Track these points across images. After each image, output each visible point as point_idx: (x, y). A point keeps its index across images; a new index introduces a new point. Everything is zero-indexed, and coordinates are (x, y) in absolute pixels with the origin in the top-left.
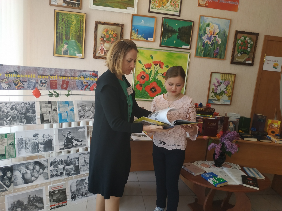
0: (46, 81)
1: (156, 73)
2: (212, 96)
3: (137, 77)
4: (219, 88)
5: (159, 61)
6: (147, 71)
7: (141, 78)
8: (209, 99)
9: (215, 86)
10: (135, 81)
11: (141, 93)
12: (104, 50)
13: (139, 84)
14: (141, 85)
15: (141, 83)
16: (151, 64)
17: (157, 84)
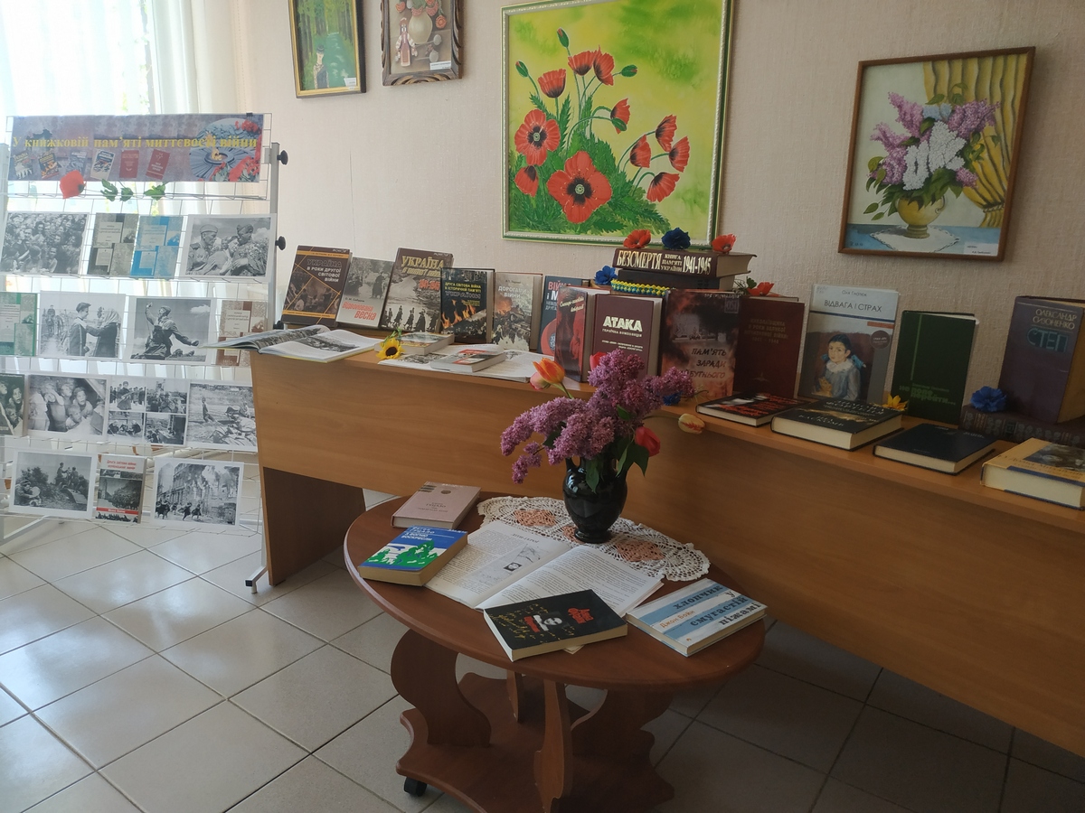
0: (112, 155)
1: (587, 112)
2: (873, 208)
3: (517, 137)
4: (913, 154)
5: (592, 50)
6: (551, 106)
7: (531, 139)
8: (855, 226)
9: (889, 145)
10: (509, 156)
11: (535, 206)
12: (410, 47)
13: (526, 170)
14: (531, 172)
15: (533, 164)
16: (562, 72)
17: (592, 159)
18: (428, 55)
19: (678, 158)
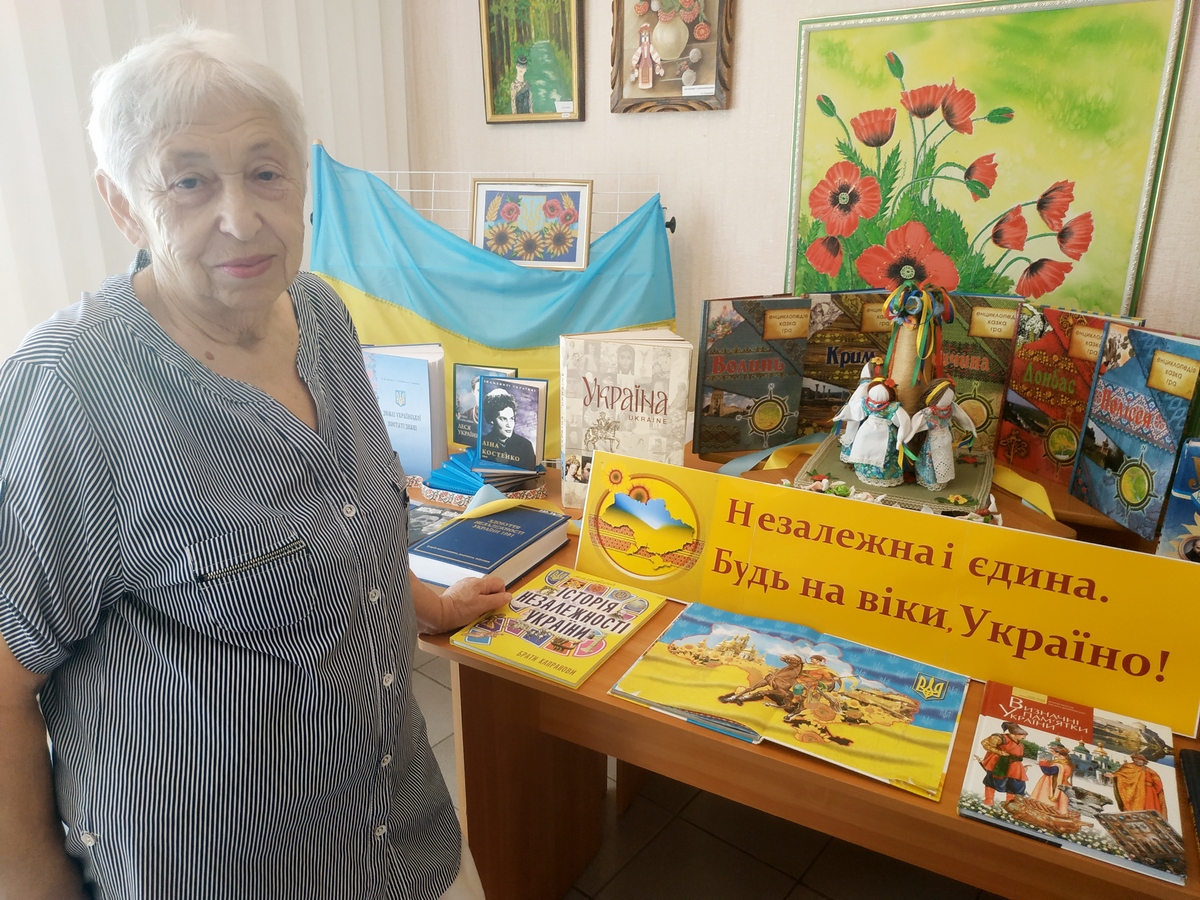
1: (927, 167)
3: (813, 196)
5: (941, 83)
6: (869, 157)
7: (835, 201)
10: (801, 222)
12: (654, 63)
13: (824, 241)
14: (832, 244)
15: (834, 235)
16: (890, 112)
17: (929, 233)
18: (680, 75)
19: (1072, 241)
